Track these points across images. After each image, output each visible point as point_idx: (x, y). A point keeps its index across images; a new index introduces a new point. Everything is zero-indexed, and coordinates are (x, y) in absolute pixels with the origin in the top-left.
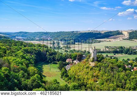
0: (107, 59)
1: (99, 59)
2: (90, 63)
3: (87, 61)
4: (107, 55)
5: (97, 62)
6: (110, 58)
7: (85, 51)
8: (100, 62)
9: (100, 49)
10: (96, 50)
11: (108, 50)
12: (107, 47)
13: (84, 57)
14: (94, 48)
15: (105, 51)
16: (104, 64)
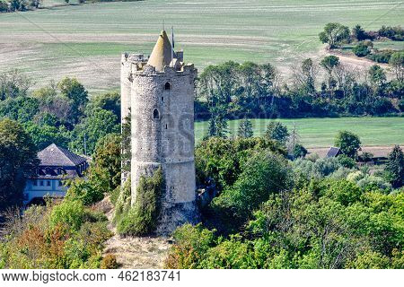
1: (226, 198)
2: (116, 242)
3: (80, 220)
4: (349, 145)
5: (205, 231)
6: (379, 174)
7: (72, 101)
8: (232, 236)
9: (259, 62)
10: (180, 75)
11: (360, 81)
12: (347, 32)
13: (48, 176)
14: (166, 60)
15: (324, 93)
16: (283, 251)
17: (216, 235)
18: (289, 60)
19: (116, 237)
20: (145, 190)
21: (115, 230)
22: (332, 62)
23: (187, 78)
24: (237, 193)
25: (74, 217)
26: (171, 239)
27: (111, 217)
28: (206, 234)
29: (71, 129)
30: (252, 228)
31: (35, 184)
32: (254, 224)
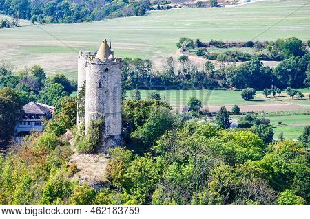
0: (191, 130)
1: (139, 133)
2: (76, 157)
3: (54, 144)
4: (196, 104)
5: (128, 151)
6: (213, 122)
7: (38, 78)
8: (145, 154)
9: (144, 58)
10: (114, 64)
11: (200, 70)
12: (192, 42)
13: (29, 119)
14: (106, 55)
15: (180, 76)
16: (174, 163)
17: (134, 153)
18: (160, 57)
19: (76, 154)
20: (93, 128)
21: (75, 150)
22: (184, 59)
23: (118, 66)
24: (145, 130)
25: (51, 142)
26: (108, 155)
27: (72, 142)
28: (129, 153)
29: (37, 93)
30: (155, 150)
31: (21, 124)
32: (156, 148)
